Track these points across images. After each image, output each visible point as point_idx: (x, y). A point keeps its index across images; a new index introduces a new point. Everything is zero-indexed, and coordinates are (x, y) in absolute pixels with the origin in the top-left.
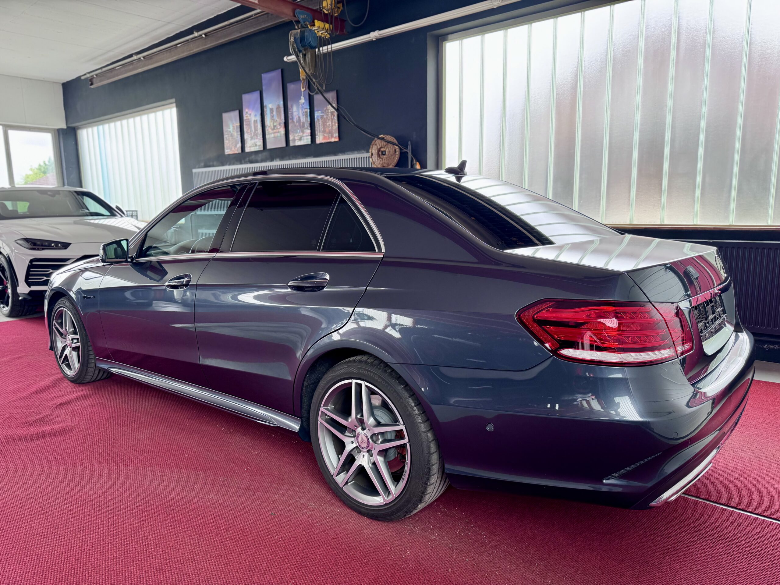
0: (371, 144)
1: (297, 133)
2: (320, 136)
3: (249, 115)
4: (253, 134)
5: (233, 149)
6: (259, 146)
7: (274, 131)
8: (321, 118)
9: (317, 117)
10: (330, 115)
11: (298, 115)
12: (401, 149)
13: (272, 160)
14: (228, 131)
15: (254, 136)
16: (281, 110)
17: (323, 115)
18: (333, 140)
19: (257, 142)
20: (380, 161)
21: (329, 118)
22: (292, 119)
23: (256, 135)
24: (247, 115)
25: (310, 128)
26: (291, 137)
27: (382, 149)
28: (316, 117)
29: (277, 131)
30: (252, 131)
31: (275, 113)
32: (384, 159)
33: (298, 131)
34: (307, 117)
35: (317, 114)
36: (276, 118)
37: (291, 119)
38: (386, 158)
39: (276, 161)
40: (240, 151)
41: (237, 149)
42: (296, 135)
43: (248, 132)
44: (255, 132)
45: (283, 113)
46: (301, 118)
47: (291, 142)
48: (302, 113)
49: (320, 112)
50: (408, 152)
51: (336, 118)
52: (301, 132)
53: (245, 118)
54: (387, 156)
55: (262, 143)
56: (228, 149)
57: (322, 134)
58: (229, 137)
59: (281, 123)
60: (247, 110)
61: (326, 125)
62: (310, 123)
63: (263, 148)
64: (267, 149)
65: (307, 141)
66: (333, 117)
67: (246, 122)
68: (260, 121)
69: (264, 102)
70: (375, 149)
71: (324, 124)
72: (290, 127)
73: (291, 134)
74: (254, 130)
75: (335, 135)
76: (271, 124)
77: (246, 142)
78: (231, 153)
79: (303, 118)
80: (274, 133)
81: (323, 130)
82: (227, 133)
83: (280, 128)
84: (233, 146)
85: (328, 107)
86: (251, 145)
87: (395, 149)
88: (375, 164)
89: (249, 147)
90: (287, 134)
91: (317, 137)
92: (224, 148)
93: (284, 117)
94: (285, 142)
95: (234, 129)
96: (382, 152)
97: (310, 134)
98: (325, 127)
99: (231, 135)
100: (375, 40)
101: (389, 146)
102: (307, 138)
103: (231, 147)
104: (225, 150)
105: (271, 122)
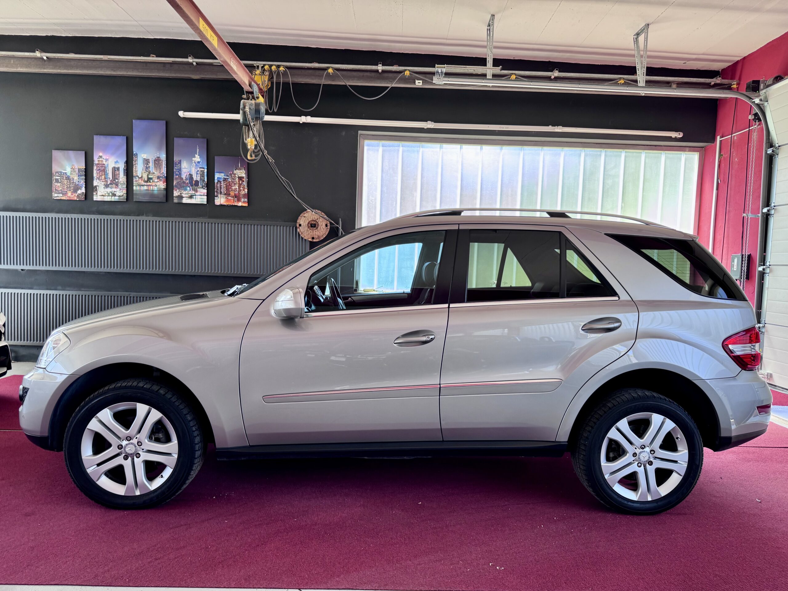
0: (299, 216)
1: (186, 190)
2: (221, 198)
3: (104, 161)
4: (109, 183)
5: (69, 194)
6: (119, 196)
7: (148, 184)
8: (224, 180)
10: (237, 180)
11: (188, 172)
12: (331, 223)
13: (139, 213)
14: (61, 172)
16: (162, 162)
17: (228, 179)
18: (240, 204)
19: (114, 192)
20: (311, 232)
21: (235, 182)
22: (180, 174)
23: (114, 182)
24: (101, 159)
25: (206, 188)
26: (176, 193)
27: (313, 222)
28: (216, 178)
29: (154, 184)
30: (110, 178)
31: (151, 165)
32: (316, 231)
33: (188, 188)
34: (204, 177)
35: (217, 176)
36: (152, 168)
37: (177, 175)
38: (318, 230)
39: (146, 216)
40: (83, 198)
41: (76, 195)
42: (184, 192)
43: (101, 179)
44: (114, 180)
45: (164, 167)
46: (193, 176)
47: (174, 198)
48: (196, 171)
49: (222, 174)
50: (338, 228)
51: (245, 183)
52: (193, 190)
53: (97, 163)
54: (318, 229)
55: (126, 193)
56: (59, 193)
57: (225, 196)
58: (63, 179)
59: (161, 177)
60: (101, 154)
61: (230, 188)
62: (207, 183)
63: (127, 199)
64: (134, 200)
65: (201, 200)
66: (241, 182)
67: (99, 166)
68: (124, 169)
69: (134, 150)
70: (304, 221)
71: (228, 187)
72: (175, 183)
73: (176, 190)
74: (112, 178)
75: (243, 200)
76: (143, 175)
77: (95, 189)
78: (64, 198)
79: (196, 177)
80: (149, 186)
81: (225, 192)
82: (59, 174)
83: (158, 182)
84: (69, 190)
85: (235, 171)
86: (105, 194)
87: (326, 223)
88: (304, 234)
89: (101, 196)
90: (169, 189)
91: (217, 198)
92: (51, 191)
93: (165, 171)
94: (165, 197)
95: (74, 171)
96: (311, 224)
97: (206, 194)
98: (229, 190)
99: (66, 178)
100: (302, 123)
101: (321, 219)
102: (200, 198)
103: (65, 191)
104: (53, 194)
105: (144, 174)
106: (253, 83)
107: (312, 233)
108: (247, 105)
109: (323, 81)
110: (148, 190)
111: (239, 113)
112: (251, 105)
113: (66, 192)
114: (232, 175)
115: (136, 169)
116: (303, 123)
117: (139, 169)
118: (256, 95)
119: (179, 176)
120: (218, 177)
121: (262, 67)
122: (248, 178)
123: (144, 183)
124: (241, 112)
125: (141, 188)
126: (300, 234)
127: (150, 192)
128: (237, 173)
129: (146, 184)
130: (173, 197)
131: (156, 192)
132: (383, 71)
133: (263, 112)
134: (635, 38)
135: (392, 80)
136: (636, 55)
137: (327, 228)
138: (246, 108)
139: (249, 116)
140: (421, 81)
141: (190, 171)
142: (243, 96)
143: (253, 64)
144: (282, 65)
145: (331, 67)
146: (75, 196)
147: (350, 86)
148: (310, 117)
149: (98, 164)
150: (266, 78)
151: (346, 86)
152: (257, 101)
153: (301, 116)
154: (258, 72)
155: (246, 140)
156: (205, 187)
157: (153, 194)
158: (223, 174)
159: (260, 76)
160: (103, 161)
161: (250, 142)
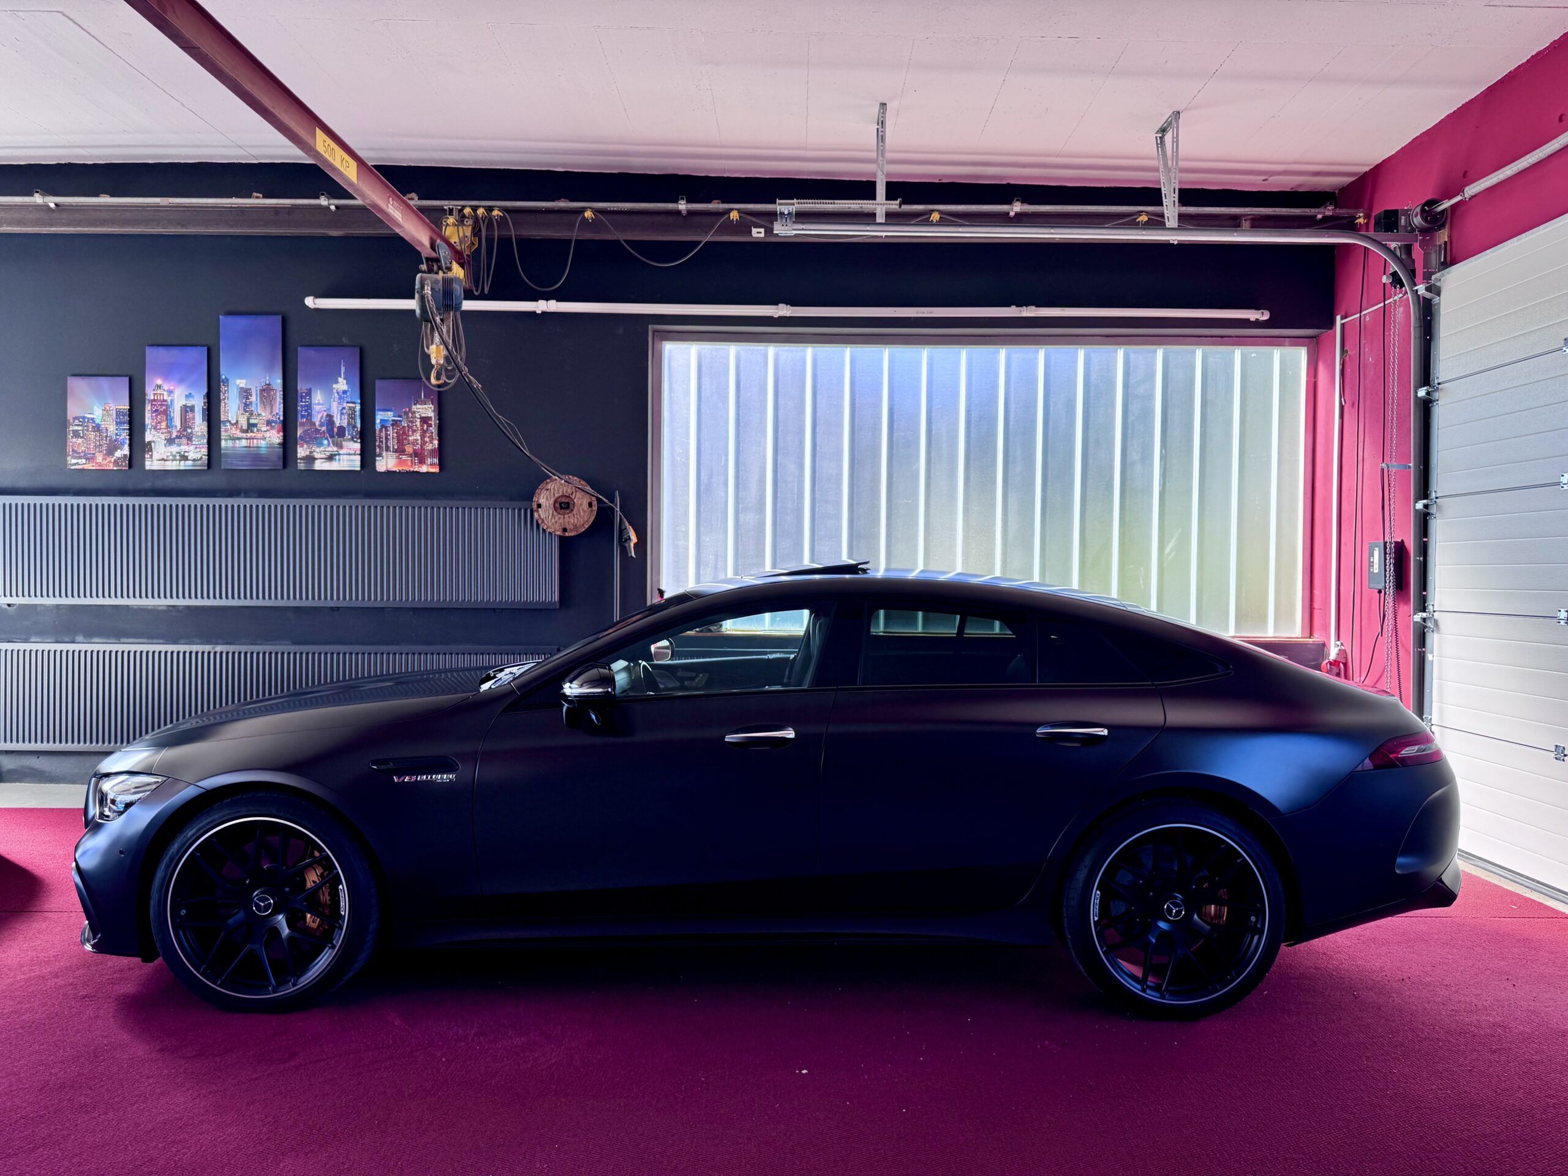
0: (537, 488)
1: (321, 444)
2: (387, 459)
3: (166, 394)
4: (174, 436)
5: (99, 458)
6: (194, 460)
7: (250, 435)
8: (393, 425)
9: (380, 423)
10: (418, 423)
11: (325, 411)
12: (599, 501)
13: (232, 492)
14: (84, 418)
15: (177, 437)
16: (275, 394)
17: (401, 421)
18: (424, 469)
19: (185, 452)
20: (560, 518)
21: (415, 428)
22: (310, 415)
23: (185, 433)
24: (159, 392)
25: (359, 441)
26: (302, 452)
27: (564, 500)
28: (378, 421)
29: (259, 435)
30: (176, 427)
31: (253, 399)
32: (569, 517)
33: (326, 442)
34: (354, 418)
35: (380, 416)
36: (256, 408)
37: (303, 417)
38: (574, 515)
39: (246, 497)
40: (125, 465)
41: (113, 461)
42: (318, 450)
43: (160, 429)
44: (185, 430)
45: (280, 403)
46: (335, 419)
47: (299, 461)
48: (340, 408)
49: (390, 413)
50: (614, 508)
51: (434, 430)
52: (333, 444)
53: (152, 398)
54: (574, 512)
55: (206, 453)
56: (80, 458)
57: (395, 455)
58: (88, 430)
59: (273, 421)
60: (159, 382)
61: (406, 439)
62: (360, 431)
63: (209, 465)
64: (222, 468)
65: (351, 463)
66: (425, 428)
67: (155, 405)
68: (203, 408)
69: (222, 371)
70: (547, 497)
71: (402, 438)
72: (299, 432)
73: (303, 446)
74: (181, 426)
75: (429, 461)
76: (239, 419)
77: (147, 447)
78: (89, 466)
79: (341, 419)
80: (250, 439)
81: (396, 447)
82: (80, 421)
83: (267, 430)
84: (100, 452)
85: (414, 407)
86: (167, 456)
87: (590, 500)
88: (546, 522)
89: (159, 460)
90: (288, 445)
91: (381, 458)
92: (64, 454)
93: (282, 410)
94: (281, 460)
95: (109, 415)
96: (561, 503)
97: (359, 452)
98: (403, 442)
99: (93, 427)
100: (540, 312)
101: (579, 494)
102: (348, 459)
103: (91, 454)
104: (69, 458)
105: (240, 416)
106: (438, 241)
107: (560, 521)
108: (427, 283)
109: (575, 235)
110: (250, 447)
111: (413, 298)
112: (436, 282)
113: (94, 454)
114: (409, 414)
115: (225, 407)
116: (544, 313)
117: (231, 409)
118: (446, 264)
119: (307, 419)
120: (382, 418)
121: (461, 211)
122: (439, 419)
123: (240, 435)
124: (417, 296)
125: (235, 443)
126: (540, 522)
127: (252, 451)
128: (418, 410)
129: (245, 437)
130: (297, 459)
131: (264, 451)
132: (690, 213)
133: (458, 294)
134: (1158, 138)
135: (706, 229)
136: (1161, 170)
137: (592, 511)
138: (426, 288)
139: (432, 303)
140: (762, 230)
141: (329, 409)
142: (421, 266)
143: (442, 206)
144: (498, 207)
145: (590, 208)
146: (110, 462)
147: (626, 241)
148: (555, 301)
149: (154, 400)
150: (468, 231)
151: (618, 242)
152: (450, 275)
153: (537, 300)
154: (451, 220)
155: (428, 348)
156: (357, 439)
157: (257, 454)
158: (392, 413)
159: (456, 227)
160: (163, 394)
161: (436, 353)
